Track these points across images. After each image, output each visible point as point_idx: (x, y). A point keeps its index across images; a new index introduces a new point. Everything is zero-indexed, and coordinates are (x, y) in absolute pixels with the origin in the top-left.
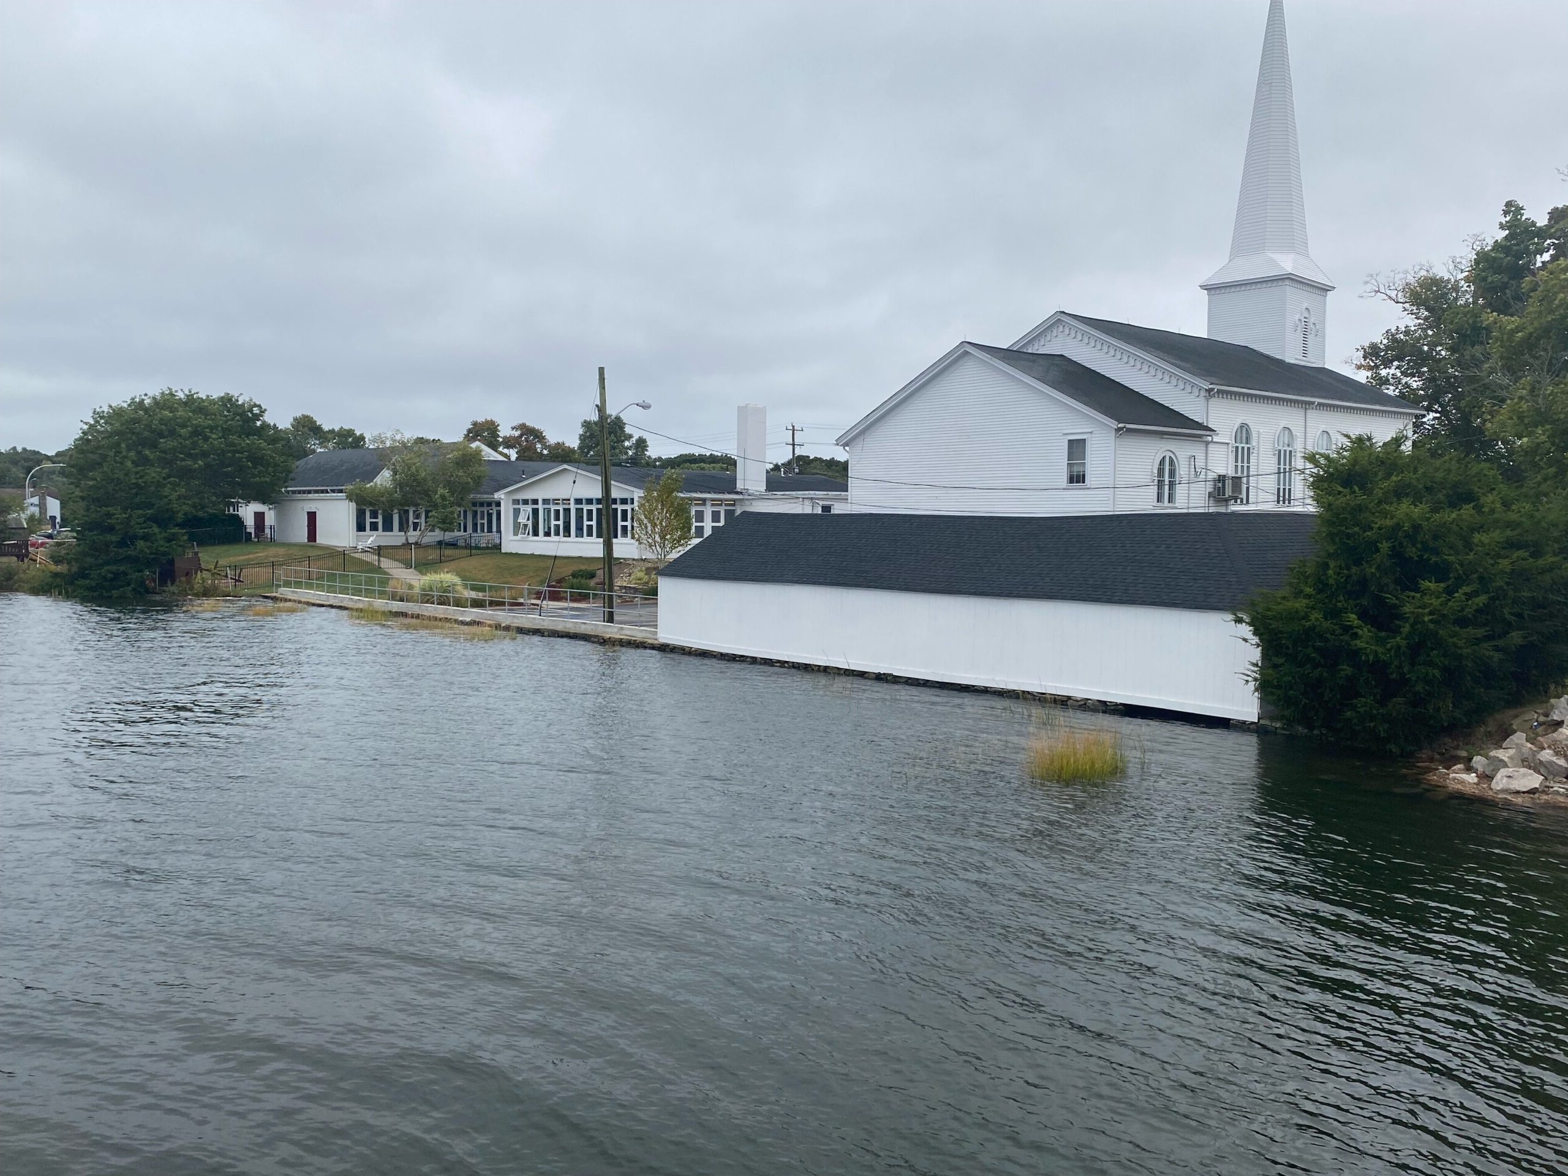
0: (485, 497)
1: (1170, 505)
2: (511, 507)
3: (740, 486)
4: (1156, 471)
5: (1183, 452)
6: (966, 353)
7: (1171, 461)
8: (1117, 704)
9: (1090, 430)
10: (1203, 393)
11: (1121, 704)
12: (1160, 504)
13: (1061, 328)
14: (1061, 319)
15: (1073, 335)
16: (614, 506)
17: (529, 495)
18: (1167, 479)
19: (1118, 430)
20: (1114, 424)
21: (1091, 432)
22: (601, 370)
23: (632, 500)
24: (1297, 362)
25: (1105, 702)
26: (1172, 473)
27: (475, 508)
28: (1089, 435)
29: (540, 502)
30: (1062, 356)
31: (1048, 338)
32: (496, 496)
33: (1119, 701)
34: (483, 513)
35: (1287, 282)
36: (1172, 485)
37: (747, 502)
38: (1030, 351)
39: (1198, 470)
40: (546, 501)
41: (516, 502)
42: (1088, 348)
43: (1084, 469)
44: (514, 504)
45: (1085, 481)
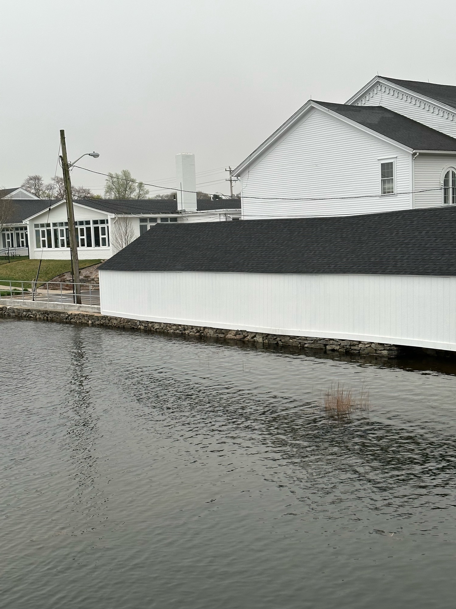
0: (18, 225)
2: (34, 229)
3: (179, 208)
4: (443, 182)
6: (312, 108)
7: (453, 173)
8: (391, 346)
9: (395, 156)
11: (394, 345)
12: (446, 205)
13: (379, 88)
14: (379, 82)
15: (387, 92)
16: (76, 227)
17: (44, 221)
18: (451, 187)
19: (414, 155)
20: (411, 151)
21: (396, 157)
22: (62, 132)
23: (107, 220)
25: (383, 344)
26: (454, 183)
27: (17, 232)
28: (395, 160)
29: (51, 225)
30: (380, 107)
31: (371, 95)
32: (24, 222)
33: (392, 343)
34: (22, 234)
36: (454, 191)
37: (184, 219)
38: (360, 105)
40: (55, 225)
41: (37, 226)
42: (398, 100)
43: (392, 182)
44: (35, 227)
45: (393, 192)
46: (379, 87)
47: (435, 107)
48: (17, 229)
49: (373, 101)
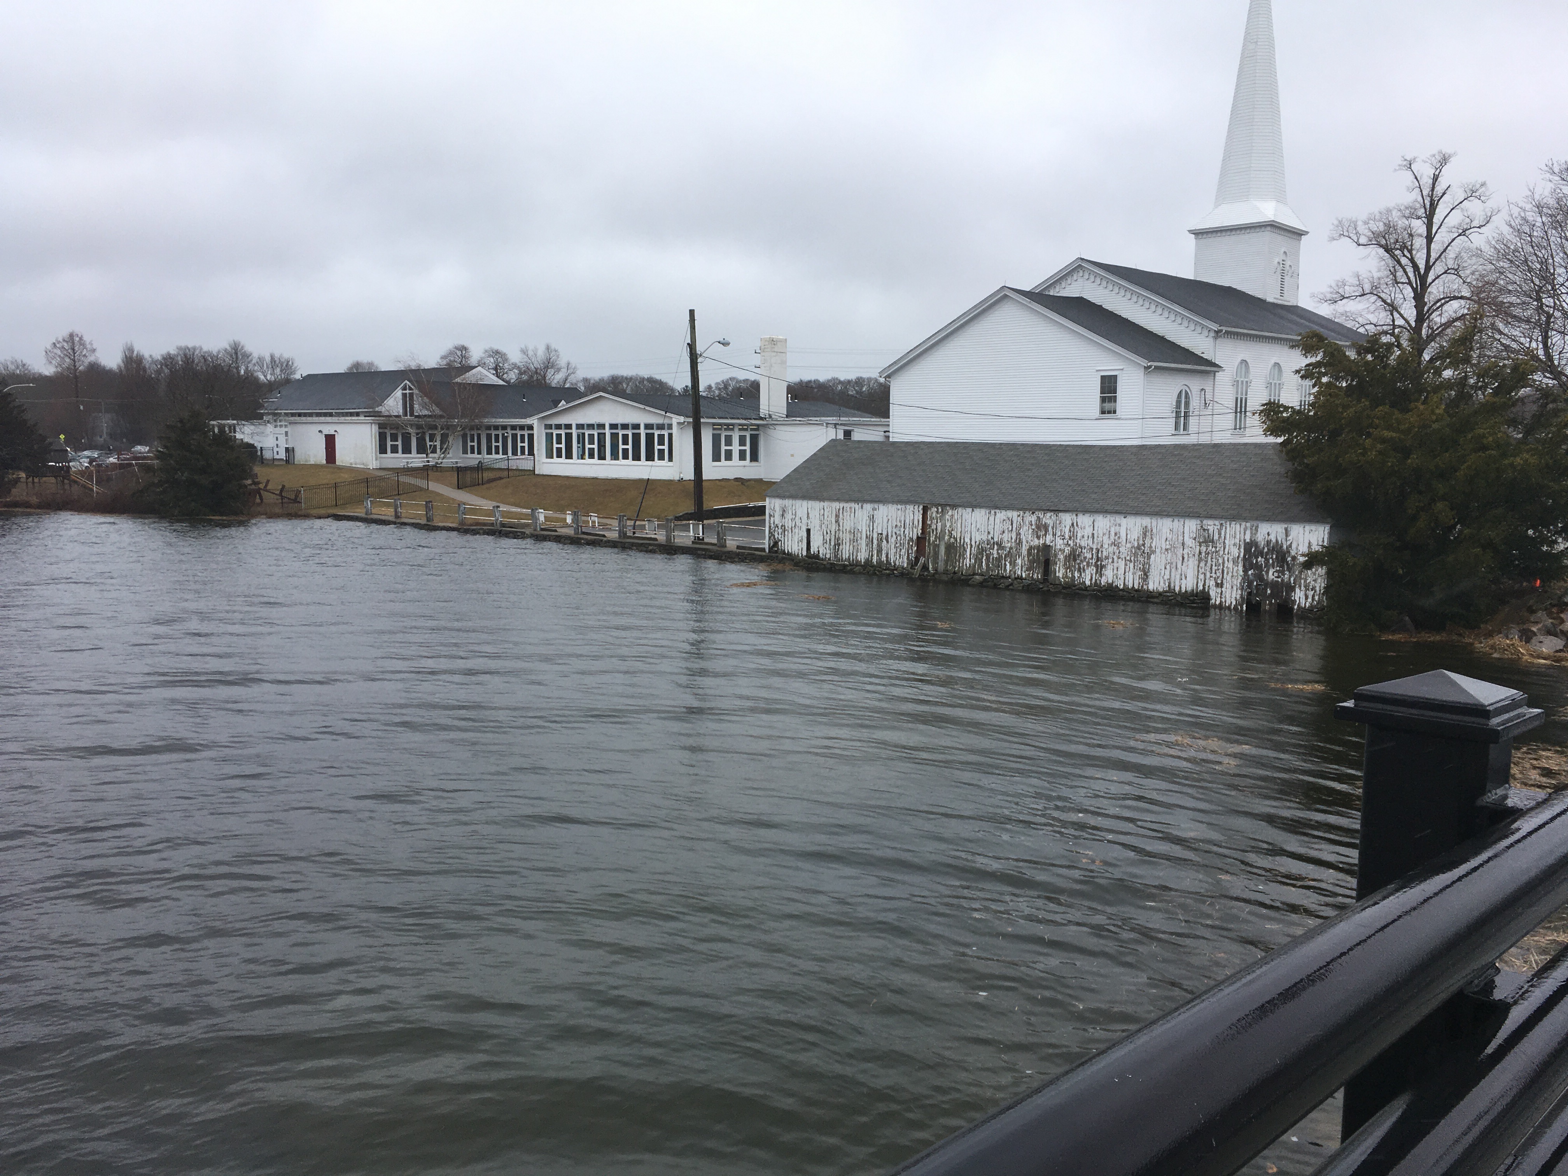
1: (1185, 432)
2: (544, 432)
3: (762, 411)
4: (1174, 404)
5: (1194, 385)
6: (1006, 296)
7: (1187, 393)
9: (1121, 367)
10: (1212, 334)
12: (1176, 433)
13: (1081, 274)
14: (1080, 266)
15: (1092, 279)
16: (650, 431)
17: (563, 420)
18: (1183, 410)
19: (1147, 368)
20: (1145, 363)
21: (1123, 369)
22: (692, 312)
23: (669, 425)
24: (1275, 301)
26: (1187, 404)
28: (1120, 372)
29: (574, 427)
30: (1082, 298)
31: (1069, 282)
32: (528, 419)
35: (1269, 228)
36: (1186, 416)
37: (770, 428)
38: (1051, 294)
39: (1208, 402)
40: (580, 426)
41: (548, 427)
42: (1107, 291)
43: (1115, 401)
44: (545, 429)
45: (1115, 412)
46: (1081, 272)
47: (1158, 304)
48: (513, 428)
49: (1071, 290)
